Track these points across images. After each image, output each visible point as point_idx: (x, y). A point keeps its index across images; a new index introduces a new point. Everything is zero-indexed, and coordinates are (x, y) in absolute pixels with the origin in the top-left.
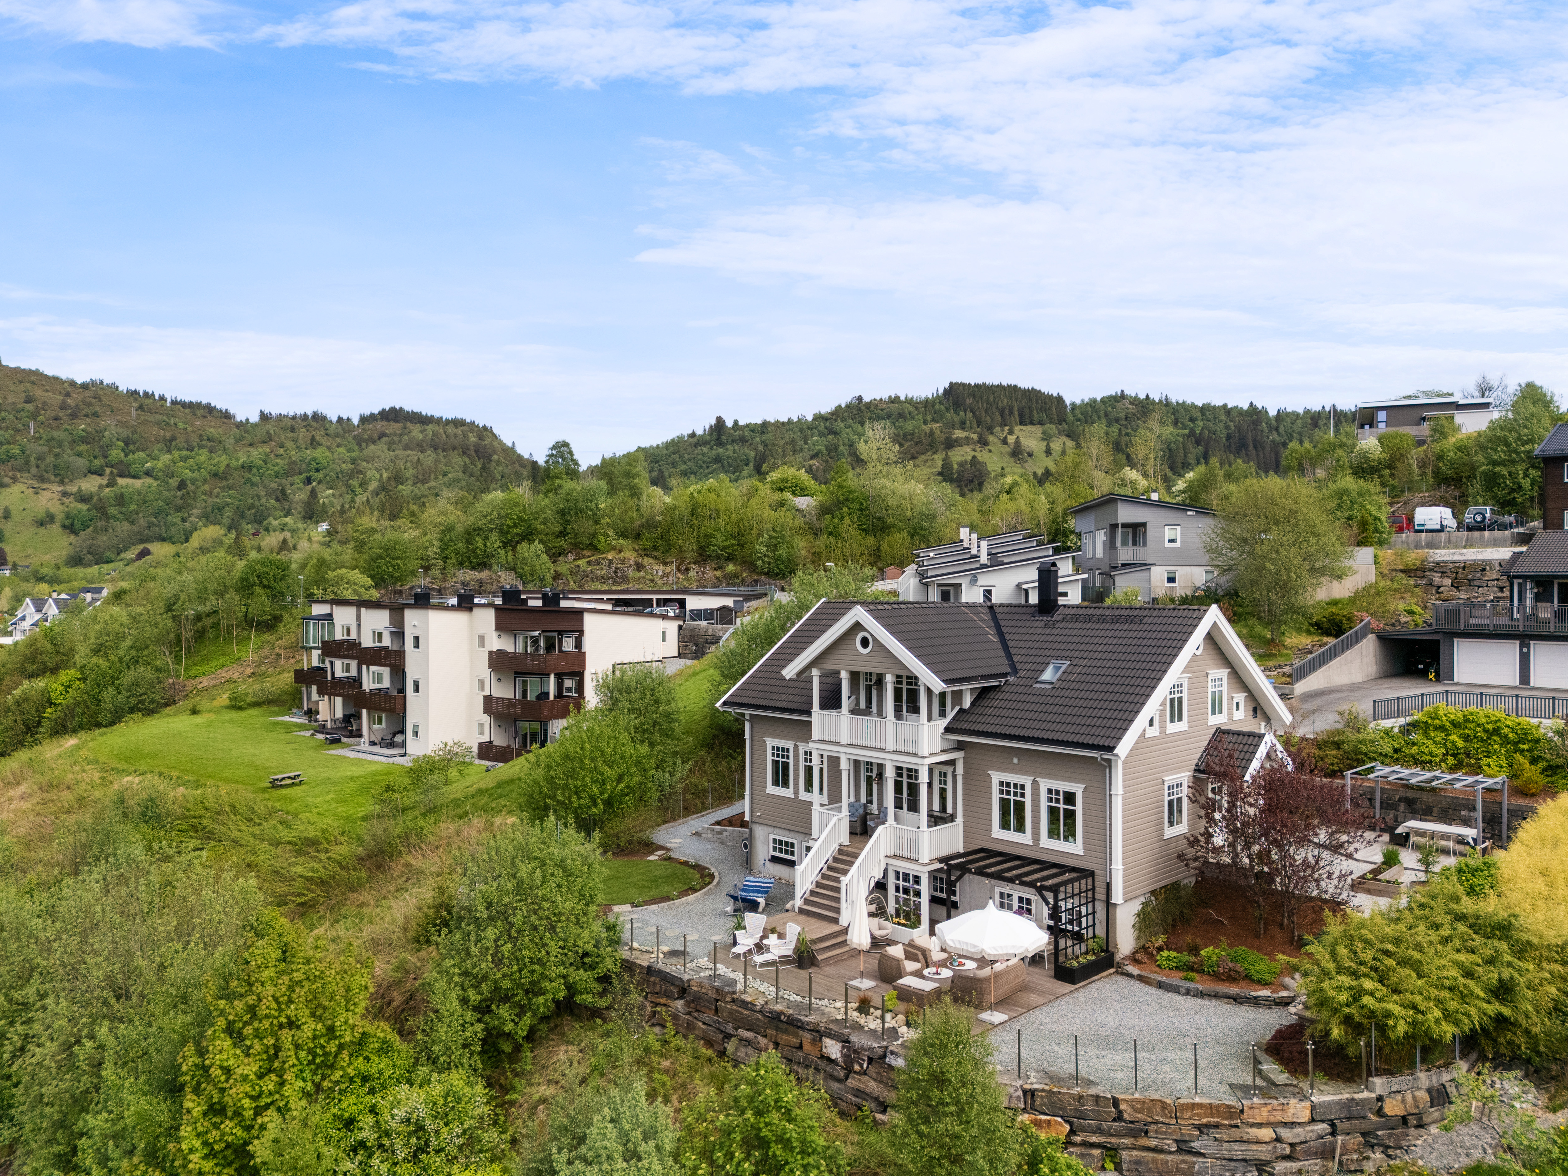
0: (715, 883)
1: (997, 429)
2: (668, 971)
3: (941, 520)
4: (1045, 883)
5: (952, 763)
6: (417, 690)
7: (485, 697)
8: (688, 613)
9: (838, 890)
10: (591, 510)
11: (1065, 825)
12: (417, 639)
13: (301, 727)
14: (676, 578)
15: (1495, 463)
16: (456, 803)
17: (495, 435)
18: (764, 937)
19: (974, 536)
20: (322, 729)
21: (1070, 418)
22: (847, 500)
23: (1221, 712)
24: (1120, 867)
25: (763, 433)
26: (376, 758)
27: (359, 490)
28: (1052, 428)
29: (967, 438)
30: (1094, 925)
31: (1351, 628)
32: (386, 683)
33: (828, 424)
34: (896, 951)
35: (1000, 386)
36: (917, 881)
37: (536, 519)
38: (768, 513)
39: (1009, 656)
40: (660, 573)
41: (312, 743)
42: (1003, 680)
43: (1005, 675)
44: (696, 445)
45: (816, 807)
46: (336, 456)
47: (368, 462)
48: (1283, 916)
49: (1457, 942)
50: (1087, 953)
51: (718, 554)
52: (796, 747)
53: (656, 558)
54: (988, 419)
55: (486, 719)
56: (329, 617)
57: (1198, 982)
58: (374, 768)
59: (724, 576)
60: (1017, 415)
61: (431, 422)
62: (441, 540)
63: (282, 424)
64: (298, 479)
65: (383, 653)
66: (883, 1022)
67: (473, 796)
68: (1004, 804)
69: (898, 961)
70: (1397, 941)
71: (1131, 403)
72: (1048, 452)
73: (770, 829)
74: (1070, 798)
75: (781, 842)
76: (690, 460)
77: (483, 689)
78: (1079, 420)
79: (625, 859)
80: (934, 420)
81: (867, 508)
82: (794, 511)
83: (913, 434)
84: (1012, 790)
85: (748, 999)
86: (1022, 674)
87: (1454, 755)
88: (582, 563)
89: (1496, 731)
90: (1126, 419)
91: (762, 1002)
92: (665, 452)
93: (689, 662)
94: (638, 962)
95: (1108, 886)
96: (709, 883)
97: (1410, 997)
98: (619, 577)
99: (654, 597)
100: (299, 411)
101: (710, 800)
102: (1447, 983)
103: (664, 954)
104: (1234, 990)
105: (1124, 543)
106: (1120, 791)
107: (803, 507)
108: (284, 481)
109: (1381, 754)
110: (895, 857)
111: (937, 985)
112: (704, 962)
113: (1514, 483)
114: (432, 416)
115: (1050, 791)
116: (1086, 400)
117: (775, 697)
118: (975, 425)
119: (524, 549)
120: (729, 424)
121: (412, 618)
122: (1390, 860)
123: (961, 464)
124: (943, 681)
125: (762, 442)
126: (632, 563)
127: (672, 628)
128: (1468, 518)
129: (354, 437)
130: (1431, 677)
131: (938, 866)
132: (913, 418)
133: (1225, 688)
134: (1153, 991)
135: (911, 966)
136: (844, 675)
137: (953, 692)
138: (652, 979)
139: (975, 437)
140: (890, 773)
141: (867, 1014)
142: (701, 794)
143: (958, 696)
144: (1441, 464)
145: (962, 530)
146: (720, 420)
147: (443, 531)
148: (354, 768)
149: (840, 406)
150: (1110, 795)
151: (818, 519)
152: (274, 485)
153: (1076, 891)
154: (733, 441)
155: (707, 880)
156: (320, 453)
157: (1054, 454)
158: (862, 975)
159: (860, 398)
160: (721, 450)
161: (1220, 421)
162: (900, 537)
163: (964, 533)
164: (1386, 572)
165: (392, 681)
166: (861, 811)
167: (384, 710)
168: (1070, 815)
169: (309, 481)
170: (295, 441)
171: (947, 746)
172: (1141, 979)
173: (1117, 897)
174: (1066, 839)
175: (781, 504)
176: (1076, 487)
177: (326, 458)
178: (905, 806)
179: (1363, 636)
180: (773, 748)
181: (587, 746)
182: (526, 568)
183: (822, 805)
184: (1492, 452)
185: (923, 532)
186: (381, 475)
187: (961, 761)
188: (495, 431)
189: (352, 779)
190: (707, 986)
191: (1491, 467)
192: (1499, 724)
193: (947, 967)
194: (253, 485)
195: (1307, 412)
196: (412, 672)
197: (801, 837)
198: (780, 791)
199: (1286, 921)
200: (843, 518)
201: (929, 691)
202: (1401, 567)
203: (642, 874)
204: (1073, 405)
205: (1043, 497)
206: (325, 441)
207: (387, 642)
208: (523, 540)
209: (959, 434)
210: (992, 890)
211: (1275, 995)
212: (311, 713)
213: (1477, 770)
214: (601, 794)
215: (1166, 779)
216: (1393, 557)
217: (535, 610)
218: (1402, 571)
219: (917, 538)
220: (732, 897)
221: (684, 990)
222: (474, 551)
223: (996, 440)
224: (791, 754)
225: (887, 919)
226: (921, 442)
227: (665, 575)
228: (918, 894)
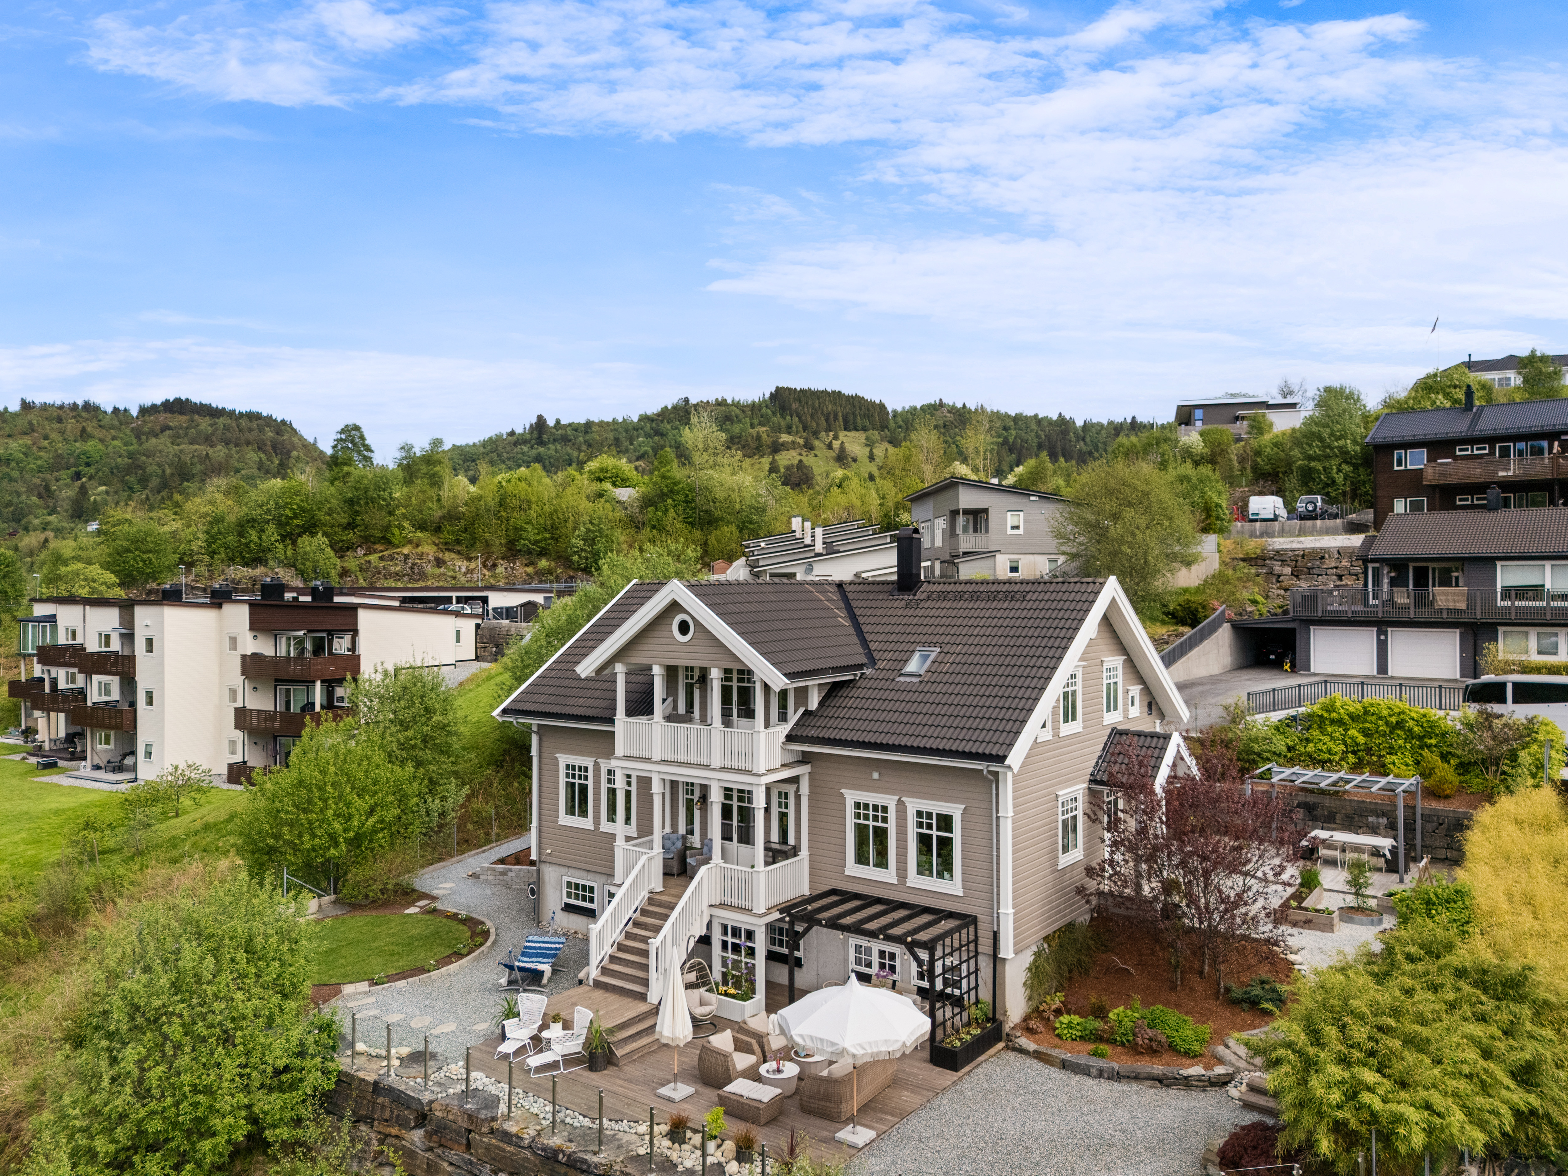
0: (488, 944)
1: (823, 434)
2: (402, 1088)
3: (770, 513)
4: (917, 937)
5: (794, 780)
6: (150, 702)
7: (237, 710)
8: (491, 612)
9: (645, 954)
10: (384, 500)
11: (939, 855)
12: (150, 642)
13: (13, 750)
14: (481, 575)
15: (1310, 458)
16: (174, 842)
17: (295, 431)
18: (544, 1027)
19: (808, 525)
20: (38, 751)
21: (892, 424)
22: (671, 491)
23: (1115, 709)
24: (1011, 911)
25: (586, 432)
26: (97, 785)
27: (137, 487)
28: (875, 434)
29: (793, 442)
30: (976, 987)
31: (1206, 617)
32: (115, 695)
33: (654, 425)
34: (723, 1041)
35: (825, 392)
36: (750, 935)
37: (319, 509)
38: (585, 505)
39: (864, 643)
40: (464, 570)
41: (22, 768)
42: (859, 673)
43: (860, 667)
44: (516, 444)
45: (620, 842)
46: (110, 449)
47: (148, 456)
48: (1204, 962)
49: (1466, 1009)
50: (969, 1024)
51: (529, 549)
52: (597, 765)
53: (459, 553)
54: (814, 424)
55: (238, 735)
56: (52, 619)
57: (1112, 1058)
58: (90, 797)
59: (536, 573)
60: (841, 420)
61: (222, 415)
62: (207, 533)
63: (45, 414)
64: (65, 474)
65: (113, 658)
66: (704, 1155)
67: (196, 833)
68: (861, 830)
69: (725, 1056)
70: (1396, 1013)
71: (949, 412)
72: (872, 458)
73: (564, 870)
74: (945, 822)
75: (577, 886)
76: (509, 459)
77: (234, 700)
78: (900, 427)
79: (375, 913)
80: (761, 424)
81: (693, 501)
82: (614, 503)
83: (740, 437)
84: (871, 813)
85: (512, 1127)
86: (881, 665)
87: (1354, 753)
88: (373, 558)
89: (1400, 725)
90: (945, 426)
91: (533, 1133)
92: (482, 450)
93: (485, 665)
94: (361, 1074)
95: (996, 936)
96: (481, 944)
97: (1423, 1093)
98: (416, 574)
99: (454, 594)
100: (68, 400)
101: (495, 830)
102: (1466, 1069)
103: (401, 1059)
104: (1158, 1068)
105: (965, 530)
106: (1011, 814)
107: (624, 499)
108: (49, 476)
109: (1275, 753)
110: (722, 906)
111: (778, 1091)
112: (457, 1069)
113: (1328, 478)
114: (224, 409)
115: (919, 814)
116: (907, 408)
117: (570, 701)
118: (801, 429)
119: (305, 542)
120: (551, 422)
121: (143, 616)
122: (1309, 883)
123: (788, 468)
124: (785, 675)
125: (585, 442)
126: (431, 558)
127: (468, 627)
128: (1301, 506)
129: (133, 429)
130: (1287, 667)
131: (777, 915)
132: (740, 421)
133: (1120, 680)
134: (1057, 1074)
135: (742, 1061)
136: (657, 670)
137: (796, 689)
138: (380, 1100)
139: (801, 441)
140: (716, 797)
141: (682, 1142)
142: (483, 823)
143: (802, 694)
144: (1259, 460)
145: (794, 520)
146: (540, 418)
147: (211, 523)
148: (63, 799)
149: (666, 407)
150: (998, 818)
151: (641, 512)
152: (37, 481)
153: (956, 944)
154: (555, 441)
155: (479, 939)
156: (91, 446)
157: (877, 460)
158: (676, 1078)
159: (686, 400)
160: (542, 450)
161: (1032, 430)
162: (728, 531)
163: (796, 523)
164: (1228, 560)
165: (122, 692)
166: (679, 844)
167: (110, 727)
168: (945, 844)
169: (78, 476)
170: (62, 432)
171: (790, 759)
172: (1038, 1055)
173: (1007, 950)
174: (940, 875)
175: (600, 495)
176: (908, 480)
177: (98, 451)
178: (735, 837)
179: (1219, 626)
180: (568, 766)
181: (332, 769)
182: (308, 564)
183: (628, 839)
184: (1307, 448)
185: (752, 526)
186: (164, 471)
187: (807, 777)
188: (294, 426)
189: (57, 812)
190: (455, 1110)
191: (1306, 462)
192: (1402, 716)
193: (791, 1060)
194: (11, 480)
195: (1111, 423)
196: (143, 681)
197: (602, 879)
198: (576, 821)
199: (1207, 968)
200: (667, 510)
201: (767, 687)
202: (1241, 556)
203: (393, 935)
204: (895, 412)
205: (873, 492)
206: (97, 433)
207: (116, 645)
208: (304, 533)
209: (785, 438)
210: (845, 943)
211: (1210, 1073)
212: (29, 732)
213: (1382, 770)
214: (345, 830)
215: (1060, 793)
216: (1233, 546)
217: (305, 606)
218: (1243, 560)
219: (745, 532)
220: (506, 966)
221: (423, 1118)
222: (247, 545)
223: (822, 445)
224: (590, 774)
225: (710, 990)
226: (748, 445)
227: (469, 571)
228: (751, 952)
